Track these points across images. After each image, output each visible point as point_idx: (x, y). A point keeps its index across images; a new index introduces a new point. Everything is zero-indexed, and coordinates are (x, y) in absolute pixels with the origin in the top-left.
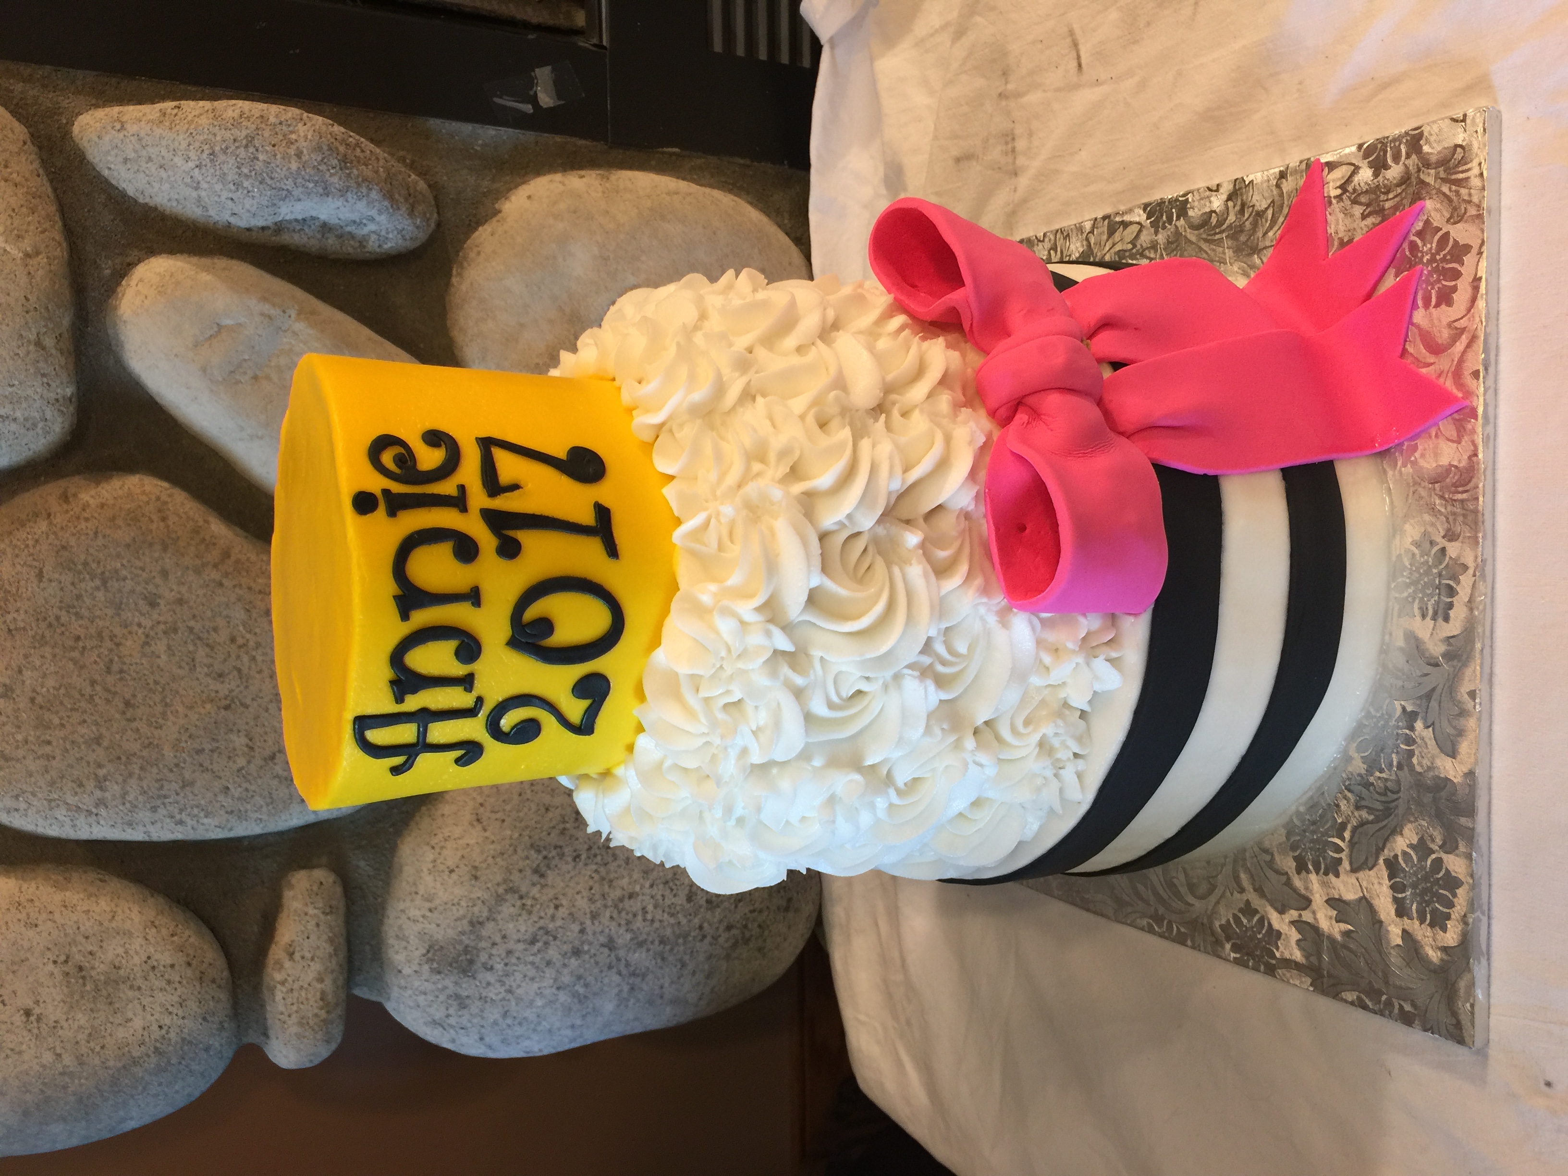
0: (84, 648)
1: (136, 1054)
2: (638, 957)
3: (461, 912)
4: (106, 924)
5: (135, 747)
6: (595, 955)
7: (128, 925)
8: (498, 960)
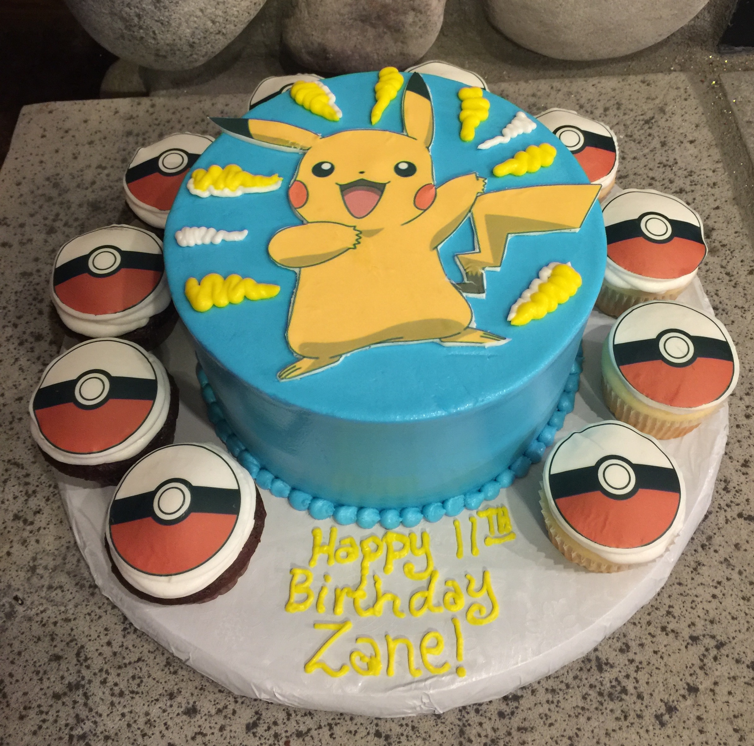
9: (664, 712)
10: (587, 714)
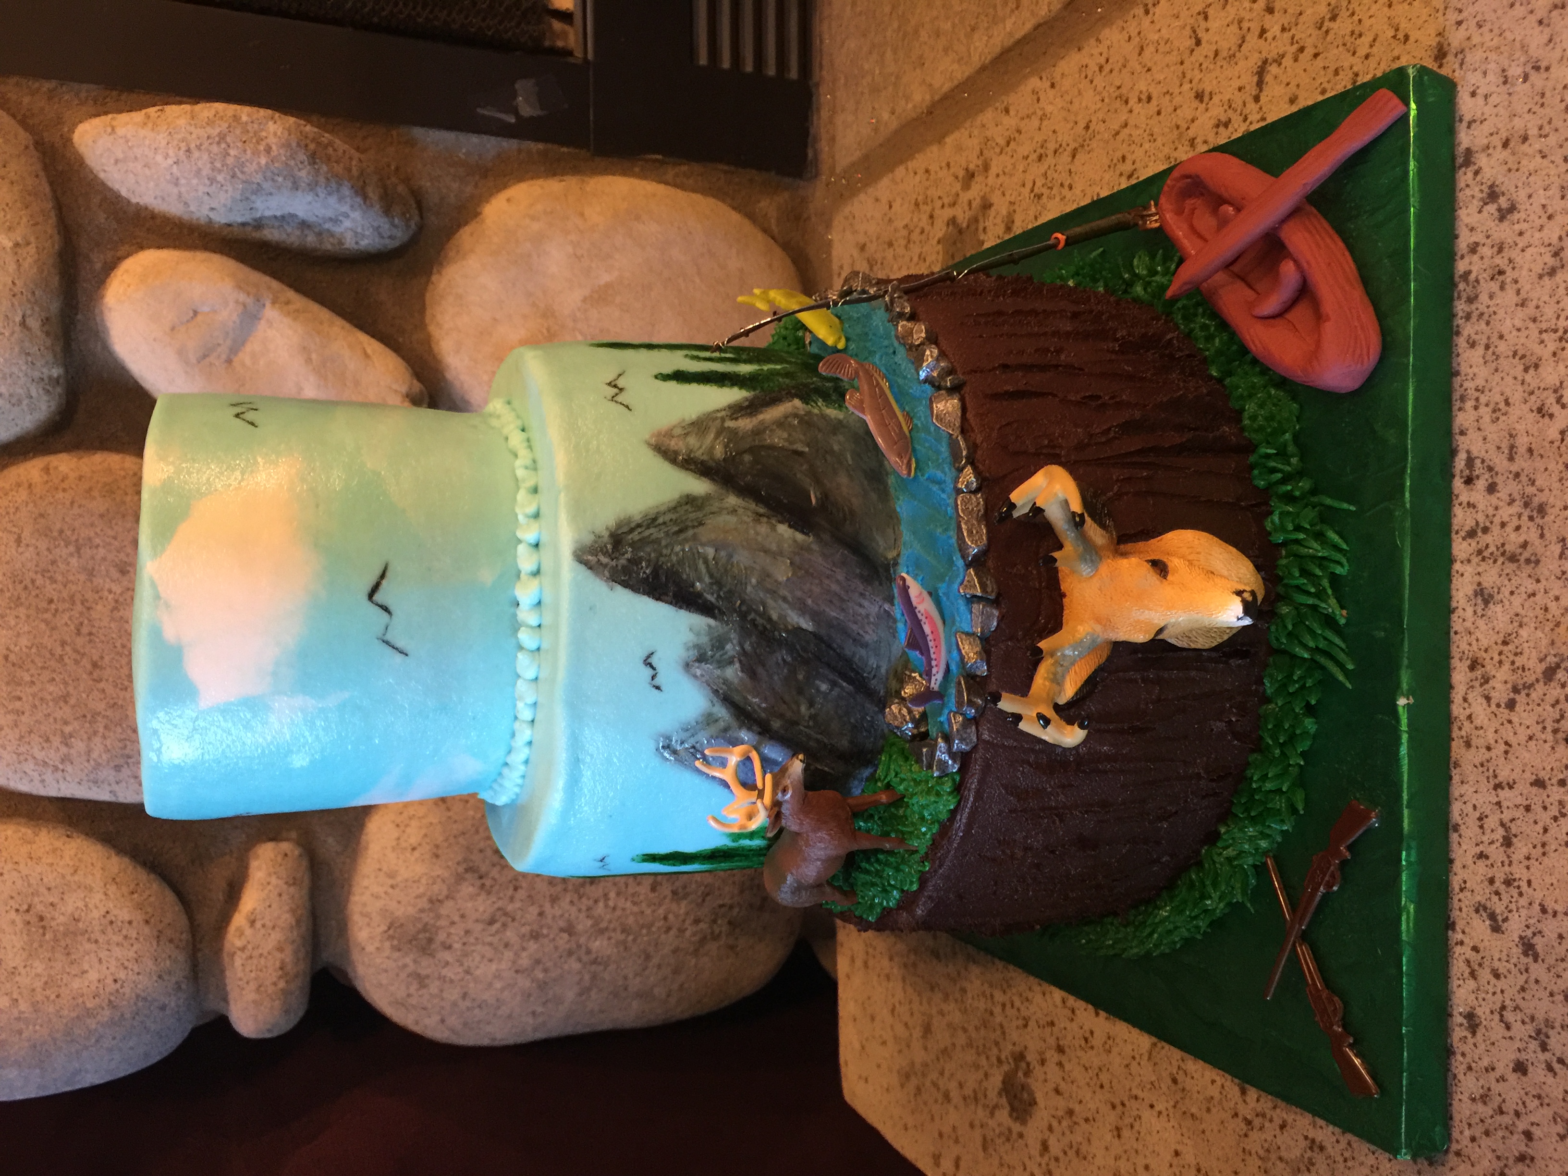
0: (57, 610)
1: (89, 1005)
2: (598, 945)
3: (421, 890)
4: (68, 877)
5: (101, 706)
6: (554, 939)
7: (89, 881)
8: (457, 939)
9: (1495, 206)
10: (1494, 338)
